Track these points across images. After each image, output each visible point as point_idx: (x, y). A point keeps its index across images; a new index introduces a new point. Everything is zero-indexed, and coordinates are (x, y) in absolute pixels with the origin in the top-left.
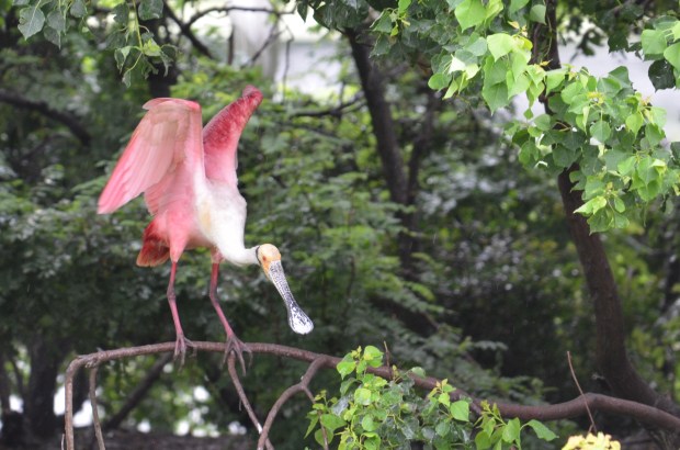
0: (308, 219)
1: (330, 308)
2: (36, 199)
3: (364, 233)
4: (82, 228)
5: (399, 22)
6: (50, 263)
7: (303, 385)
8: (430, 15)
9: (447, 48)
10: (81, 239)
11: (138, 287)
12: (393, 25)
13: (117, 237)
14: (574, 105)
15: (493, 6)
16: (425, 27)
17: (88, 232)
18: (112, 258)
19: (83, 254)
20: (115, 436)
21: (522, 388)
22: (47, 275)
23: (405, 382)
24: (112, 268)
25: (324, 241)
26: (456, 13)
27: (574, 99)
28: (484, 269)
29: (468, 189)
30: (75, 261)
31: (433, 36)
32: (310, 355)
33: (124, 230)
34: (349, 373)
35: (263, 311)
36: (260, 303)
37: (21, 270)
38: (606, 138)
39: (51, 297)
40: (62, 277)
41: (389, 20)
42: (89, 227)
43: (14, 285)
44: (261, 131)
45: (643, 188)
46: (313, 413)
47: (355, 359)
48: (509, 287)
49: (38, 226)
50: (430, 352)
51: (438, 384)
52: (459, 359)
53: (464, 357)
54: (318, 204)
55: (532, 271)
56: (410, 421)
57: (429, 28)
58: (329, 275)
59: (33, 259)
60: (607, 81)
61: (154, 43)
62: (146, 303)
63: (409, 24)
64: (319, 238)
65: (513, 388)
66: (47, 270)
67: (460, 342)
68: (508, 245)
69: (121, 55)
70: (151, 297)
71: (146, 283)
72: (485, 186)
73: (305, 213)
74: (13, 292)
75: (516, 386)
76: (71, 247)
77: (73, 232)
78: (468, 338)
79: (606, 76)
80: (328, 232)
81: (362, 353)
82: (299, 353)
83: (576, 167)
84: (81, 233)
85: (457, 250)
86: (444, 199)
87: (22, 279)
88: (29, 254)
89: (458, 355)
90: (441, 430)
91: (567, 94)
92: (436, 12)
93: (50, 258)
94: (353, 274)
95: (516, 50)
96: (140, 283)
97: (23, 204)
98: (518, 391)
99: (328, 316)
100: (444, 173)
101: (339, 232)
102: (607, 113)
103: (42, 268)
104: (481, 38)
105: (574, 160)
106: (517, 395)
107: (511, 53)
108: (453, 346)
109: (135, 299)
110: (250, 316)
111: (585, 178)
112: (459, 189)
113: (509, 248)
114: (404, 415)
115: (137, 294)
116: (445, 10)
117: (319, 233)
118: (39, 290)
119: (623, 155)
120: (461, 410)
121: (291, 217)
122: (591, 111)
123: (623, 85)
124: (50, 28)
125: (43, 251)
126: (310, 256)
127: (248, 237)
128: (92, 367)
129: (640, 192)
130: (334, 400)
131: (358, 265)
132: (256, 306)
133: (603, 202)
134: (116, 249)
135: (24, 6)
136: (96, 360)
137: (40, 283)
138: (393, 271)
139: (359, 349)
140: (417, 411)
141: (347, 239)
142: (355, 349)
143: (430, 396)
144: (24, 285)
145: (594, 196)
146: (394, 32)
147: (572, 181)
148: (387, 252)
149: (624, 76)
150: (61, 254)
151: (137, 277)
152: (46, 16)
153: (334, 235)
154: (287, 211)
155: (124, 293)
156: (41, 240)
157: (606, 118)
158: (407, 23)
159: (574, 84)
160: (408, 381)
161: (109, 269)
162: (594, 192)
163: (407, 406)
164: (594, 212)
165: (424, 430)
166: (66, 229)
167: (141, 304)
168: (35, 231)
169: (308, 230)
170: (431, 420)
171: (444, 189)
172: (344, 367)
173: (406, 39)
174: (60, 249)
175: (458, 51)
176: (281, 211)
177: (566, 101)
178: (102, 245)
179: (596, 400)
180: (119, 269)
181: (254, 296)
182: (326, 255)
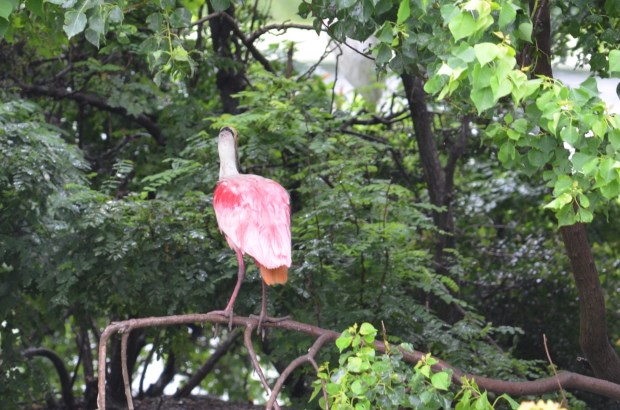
0: (349, 214)
1: (365, 294)
2: (107, 191)
3: (398, 229)
4: (147, 218)
5: (400, 34)
6: (119, 248)
7: (309, 357)
8: (427, 29)
9: (442, 58)
10: (146, 227)
11: (196, 270)
12: (395, 37)
13: (177, 226)
14: (546, 110)
15: (482, 19)
16: (423, 40)
17: (152, 221)
18: (174, 245)
19: (147, 239)
20: (184, 403)
21: (537, 369)
22: (115, 258)
23: (395, 356)
24: (174, 253)
25: (362, 234)
26: (450, 27)
27: (547, 105)
28: (517, 265)
29: (508, 193)
30: (140, 246)
31: (430, 48)
32: (317, 330)
33: (184, 219)
34: (346, 347)
35: (306, 295)
36: (304, 288)
37: (93, 253)
38: (575, 141)
39: (119, 277)
40: (130, 260)
41: (391, 33)
42: (154, 218)
43: (87, 267)
44: (312, 136)
45: (604, 187)
46: (318, 382)
47: (353, 334)
48: (539, 281)
49: (109, 215)
50: (455, 336)
51: (423, 358)
52: (482, 343)
53: (486, 341)
54: (358, 201)
55: (561, 267)
56: (398, 389)
57: (427, 40)
58: (366, 265)
59: (103, 243)
60: (579, 91)
61: (183, 49)
62: (203, 285)
63: (407, 35)
64: (358, 231)
65: (529, 370)
66: (116, 253)
67: (482, 327)
68: (540, 244)
69: (153, 58)
70: (207, 280)
71: (202, 267)
72: (523, 190)
73: (345, 209)
74: (85, 272)
75: (533, 368)
76: (137, 234)
77: (139, 221)
78: (490, 323)
79: (578, 87)
80: (366, 226)
81: (358, 329)
82: (308, 328)
83: (549, 167)
84: (146, 222)
85: (495, 247)
86: (487, 201)
87: (94, 261)
88: (100, 239)
89: (481, 339)
90: (424, 398)
91: (541, 102)
92: (434, 26)
93: (119, 243)
94: (387, 263)
95: (501, 56)
96: (197, 267)
97: (97, 195)
98: (534, 372)
99: (365, 301)
100: (488, 178)
101: (376, 227)
102: (576, 119)
103: (111, 252)
104: (470, 48)
105: (547, 160)
106: (532, 375)
107: (496, 59)
108: (476, 331)
109: (193, 281)
110: (295, 299)
111: (557, 177)
112: (501, 192)
113: (541, 246)
114: (394, 385)
115: (194, 277)
116: (441, 25)
117: (358, 228)
118: (108, 272)
119: (588, 157)
120: (441, 381)
121: (332, 212)
122: (562, 117)
123: (592, 94)
124: (91, 31)
125: (111, 237)
126: (349, 247)
127: (294, 229)
128: (124, 333)
129: (602, 190)
130: (335, 370)
131: (392, 257)
132: (300, 291)
133: (568, 199)
134: (177, 236)
135: (69, 9)
136: (127, 326)
137: (110, 265)
138: (424, 263)
139: (356, 326)
140: (406, 382)
141: (383, 233)
142: (352, 325)
143: (416, 368)
144: (95, 266)
145: (562, 194)
146: (395, 43)
147: (545, 179)
148: (420, 245)
149: (593, 87)
150: (128, 240)
151: (196, 262)
152: (88, 18)
153: (371, 229)
154: (330, 207)
155: (184, 276)
156: (111, 227)
157: (576, 123)
158: (406, 35)
159: (548, 93)
160: (398, 354)
161: (171, 255)
162: (562, 190)
163: (397, 376)
164: (561, 207)
165: (411, 398)
166: (133, 218)
167: (197, 286)
168: (106, 220)
169: (348, 224)
170: (416, 389)
171: (487, 192)
172: (342, 342)
173: (406, 50)
174: (128, 235)
175: (450, 59)
176: (325, 207)
177: (540, 108)
178: (165, 233)
179: (572, 378)
180: (179, 255)
181: (298, 281)
182: (363, 247)
